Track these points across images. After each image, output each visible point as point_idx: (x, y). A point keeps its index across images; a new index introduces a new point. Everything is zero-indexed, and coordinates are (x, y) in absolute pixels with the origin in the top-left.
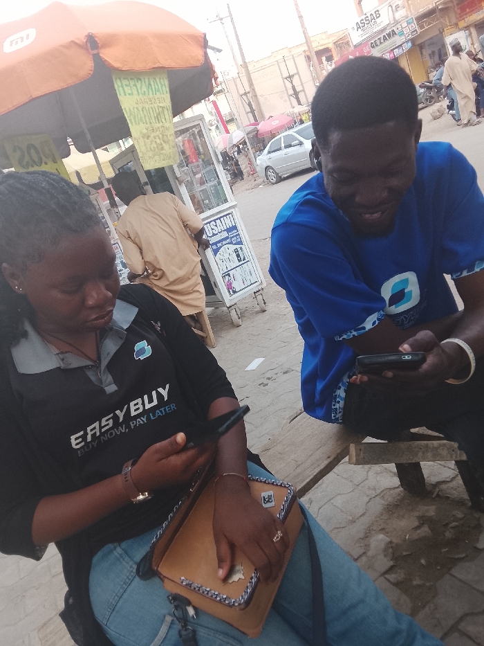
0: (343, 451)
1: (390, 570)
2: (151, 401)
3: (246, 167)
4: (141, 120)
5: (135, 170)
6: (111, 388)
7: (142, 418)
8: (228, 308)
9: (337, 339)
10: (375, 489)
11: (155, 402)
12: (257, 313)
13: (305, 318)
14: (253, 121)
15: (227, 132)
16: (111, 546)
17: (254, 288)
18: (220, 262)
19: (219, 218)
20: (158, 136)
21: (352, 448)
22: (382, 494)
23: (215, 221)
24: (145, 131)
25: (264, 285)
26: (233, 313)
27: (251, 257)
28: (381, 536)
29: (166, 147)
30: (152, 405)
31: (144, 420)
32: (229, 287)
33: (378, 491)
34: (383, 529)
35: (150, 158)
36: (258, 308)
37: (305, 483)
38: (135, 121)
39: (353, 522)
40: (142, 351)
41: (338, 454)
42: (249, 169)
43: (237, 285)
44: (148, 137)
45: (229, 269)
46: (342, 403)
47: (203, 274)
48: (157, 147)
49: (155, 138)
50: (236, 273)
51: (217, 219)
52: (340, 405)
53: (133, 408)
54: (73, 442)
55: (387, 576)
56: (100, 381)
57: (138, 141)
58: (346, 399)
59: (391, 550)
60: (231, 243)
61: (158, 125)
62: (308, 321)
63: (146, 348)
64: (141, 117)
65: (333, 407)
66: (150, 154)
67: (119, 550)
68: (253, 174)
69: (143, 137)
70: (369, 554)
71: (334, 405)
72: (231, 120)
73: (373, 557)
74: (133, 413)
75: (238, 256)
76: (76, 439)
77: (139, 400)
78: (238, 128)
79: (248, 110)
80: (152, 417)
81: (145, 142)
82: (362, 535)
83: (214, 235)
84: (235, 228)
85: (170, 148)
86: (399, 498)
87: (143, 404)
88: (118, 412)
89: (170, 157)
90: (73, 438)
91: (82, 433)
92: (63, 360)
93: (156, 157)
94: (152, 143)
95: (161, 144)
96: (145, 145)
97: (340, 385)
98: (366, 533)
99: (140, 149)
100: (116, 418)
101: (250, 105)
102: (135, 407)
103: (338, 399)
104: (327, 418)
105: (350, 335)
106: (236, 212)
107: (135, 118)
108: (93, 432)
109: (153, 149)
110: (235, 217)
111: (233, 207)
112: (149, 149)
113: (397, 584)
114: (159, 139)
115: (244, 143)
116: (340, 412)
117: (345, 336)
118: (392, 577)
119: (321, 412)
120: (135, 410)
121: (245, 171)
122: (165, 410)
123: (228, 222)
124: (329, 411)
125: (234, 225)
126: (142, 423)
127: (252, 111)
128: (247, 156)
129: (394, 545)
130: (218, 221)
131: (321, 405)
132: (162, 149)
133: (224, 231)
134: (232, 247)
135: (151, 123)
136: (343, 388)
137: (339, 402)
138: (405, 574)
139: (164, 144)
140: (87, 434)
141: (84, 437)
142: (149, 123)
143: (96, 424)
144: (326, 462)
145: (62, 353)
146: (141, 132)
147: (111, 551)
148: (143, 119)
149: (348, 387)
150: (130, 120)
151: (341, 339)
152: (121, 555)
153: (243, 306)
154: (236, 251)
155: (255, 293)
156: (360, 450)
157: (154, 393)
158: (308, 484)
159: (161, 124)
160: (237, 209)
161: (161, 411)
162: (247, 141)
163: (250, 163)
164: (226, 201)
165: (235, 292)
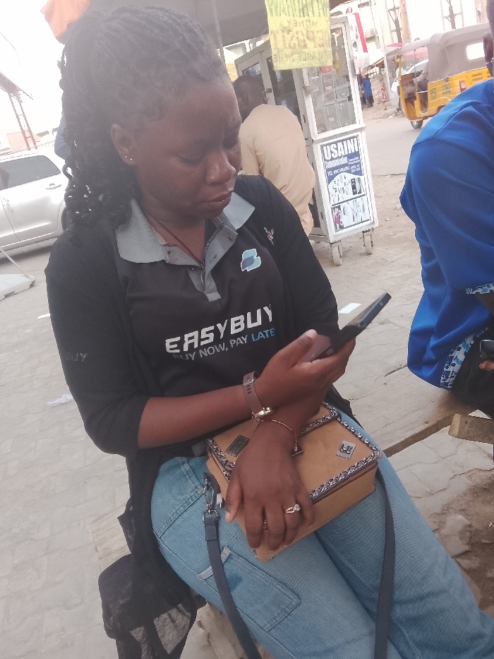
0: (445, 419)
1: (464, 554)
2: (254, 320)
3: (378, 93)
4: (284, 11)
5: (260, 75)
6: (214, 296)
7: (243, 338)
8: (331, 244)
9: (470, 292)
10: (462, 467)
11: (259, 322)
12: (361, 255)
13: (433, 262)
14: (396, 41)
15: (365, 50)
16: (179, 459)
17: (364, 226)
18: (332, 191)
19: (342, 141)
20: (302, 32)
21: (457, 419)
22: (469, 474)
23: (336, 143)
24: (286, 24)
25: (377, 225)
26: (335, 251)
27: (368, 190)
28: (460, 517)
29: (310, 44)
30: (256, 324)
31: (245, 339)
32: (337, 220)
33: (466, 470)
34: (464, 510)
35: (287, 56)
36: (363, 250)
37: (393, 444)
38: (276, 11)
39: (431, 494)
40: (251, 260)
41: (439, 422)
42: (381, 95)
43: (345, 220)
44: (289, 31)
45: (340, 201)
46: (458, 367)
47: (312, 203)
48: (299, 43)
49: (297, 33)
50: (348, 207)
51: (339, 141)
52: (454, 369)
53: (233, 325)
54: (168, 346)
55: (458, 560)
56: (203, 287)
57: (275, 35)
58: (463, 363)
59: (468, 534)
60: (349, 172)
61: (302, 19)
62: (436, 268)
63: (255, 257)
64: (284, 8)
65: (445, 369)
66: (288, 51)
67: (186, 467)
68: (384, 102)
69: (283, 31)
70: (444, 531)
71: (447, 367)
72: (372, 38)
73: (447, 536)
74: (233, 331)
75: (354, 187)
76: (171, 344)
77: (242, 317)
78: (379, 47)
79: (394, 27)
80: (253, 338)
81: (284, 37)
82: (438, 510)
83: (332, 159)
84: (357, 154)
85: (315, 47)
86: (489, 481)
87: (245, 322)
88: (219, 325)
89: (314, 58)
90: (168, 341)
91: (178, 339)
92: (169, 253)
93: (296, 56)
94: (292, 40)
95: (305, 41)
96: (284, 41)
97: (461, 346)
98: (443, 510)
99: (276, 45)
100: (216, 332)
101: (397, 22)
102: (237, 324)
103: (453, 362)
104: (434, 380)
105: (486, 290)
106: (362, 136)
107: (276, 8)
108: (191, 341)
109: (292, 45)
110: (360, 141)
111: (361, 129)
112: (287, 45)
113: (469, 571)
114: (303, 34)
115: (381, 65)
116: (452, 377)
117: (480, 291)
118: (466, 562)
119: (429, 372)
120: (236, 328)
121: (377, 97)
122: (269, 332)
123: (351, 147)
124: (439, 372)
125: (357, 150)
126: (242, 342)
127: (398, 30)
128: (382, 80)
129: (472, 529)
130: (340, 144)
131: (430, 363)
132: (305, 46)
133: (344, 156)
134: (351, 176)
135: (294, 16)
136: (463, 350)
137: (454, 365)
138: (480, 563)
139: (307, 41)
140: (184, 342)
141: (181, 344)
142: (291, 15)
143: (196, 333)
144: (423, 427)
145: (167, 245)
146: (281, 25)
147: (178, 466)
148: (286, 10)
149: (471, 350)
150: (271, 10)
151: (474, 293)
152: (187, 472)
153: (347, 245)
154: (353, 181)
155: (363, 232)
156: (466, 422)
157: (259, 311)
158: (397, 445)
159: (306, 17)
160: (364, 133)
161: (264, 334)
162: (385, 63)
163: (384, 89)
164: (354, 122)
165: (342, 227)
